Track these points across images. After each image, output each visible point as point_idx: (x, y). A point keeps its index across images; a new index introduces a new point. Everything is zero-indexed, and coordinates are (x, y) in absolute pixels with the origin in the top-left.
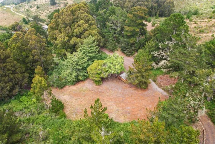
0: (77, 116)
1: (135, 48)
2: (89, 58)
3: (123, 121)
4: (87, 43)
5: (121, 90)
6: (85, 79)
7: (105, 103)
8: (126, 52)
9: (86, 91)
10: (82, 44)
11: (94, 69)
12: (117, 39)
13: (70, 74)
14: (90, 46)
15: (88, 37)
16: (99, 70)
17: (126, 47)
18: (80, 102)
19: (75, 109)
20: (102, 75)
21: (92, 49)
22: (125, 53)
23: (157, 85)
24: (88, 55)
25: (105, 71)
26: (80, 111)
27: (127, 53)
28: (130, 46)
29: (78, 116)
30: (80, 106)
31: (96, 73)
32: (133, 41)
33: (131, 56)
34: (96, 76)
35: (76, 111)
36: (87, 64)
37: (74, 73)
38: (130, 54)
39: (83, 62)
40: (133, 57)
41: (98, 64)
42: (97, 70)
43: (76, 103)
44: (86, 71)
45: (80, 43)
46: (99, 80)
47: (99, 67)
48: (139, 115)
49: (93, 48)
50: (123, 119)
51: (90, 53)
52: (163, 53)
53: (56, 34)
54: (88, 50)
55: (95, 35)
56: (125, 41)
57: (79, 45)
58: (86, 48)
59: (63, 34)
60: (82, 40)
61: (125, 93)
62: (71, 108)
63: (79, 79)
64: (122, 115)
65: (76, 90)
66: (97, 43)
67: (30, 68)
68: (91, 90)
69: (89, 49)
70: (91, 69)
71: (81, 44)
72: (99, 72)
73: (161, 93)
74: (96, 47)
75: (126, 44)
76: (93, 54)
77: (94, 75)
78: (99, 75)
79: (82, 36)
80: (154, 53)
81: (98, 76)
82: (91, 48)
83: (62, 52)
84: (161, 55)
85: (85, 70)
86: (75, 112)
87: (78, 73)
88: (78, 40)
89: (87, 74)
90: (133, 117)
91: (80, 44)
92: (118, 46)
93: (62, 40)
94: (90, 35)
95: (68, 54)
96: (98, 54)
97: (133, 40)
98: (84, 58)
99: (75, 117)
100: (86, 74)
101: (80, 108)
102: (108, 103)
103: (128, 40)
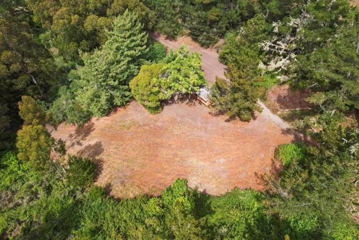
0: (125, 186)
1: (219, 31)
2: (130, 59)
3: (215, 189)
4: (123, 29)
5: (202, 123)
6: (127, 102)
7: (174, 152)
8: (200, 38)
9: (132, 128)
10: (111, 29)
11: (145, 85)
12: (180, 12)
13: (96, 97)
14: (128, 34)
15: (122, 13)
16: (154, 86)
17: (202, 30)
18: (125, 154)
19: (118, 170)
20: (161, 96)
21: (133, 41)
22: (200, 41)
23: (269, 108)
24: (125, 53)
25: (166, 86)
26: (128, 174)
27: (203, 41)
28: (210, 25)
29: (127, 185)
30: (126, 163)
31: (149, 92)
32: (214, 15)
33: (211, 46)
34: (150, 100)
35: (121, 175)
36: (127, 73)
37: (103, 94)
38: (210, 43)
39: (118, 71)
40: (216, 48)
41: (150, 75)
42: (150, 86)
43: (117, 156)
44: (126, 87)
45: (107, 27)
46: (155, 106)
47: (155, 80)
48: (243, 176)
49: (135, 38)
50: (214, 186)
51: (129, 49)
52: (281, 44)
53: (48, 9)
54: (125, 44)
55: (136, 6)
56: (199, 17)
57: (104, 32)
58: (121, 40)
59: (65, 8)
60: (109, 20)
61: (209, 128)
62: (109, 169)
63: (115, 104)
64: (211, 176)
65: (113, 126)
66: (142, 25)
67: (8, 89)
68: (141, 124)
69: (128, 41)
70: (137, 85)
71: (109, 31)
72: (156, 89)
73: (279, 126)
74: (141, 36)
75: (200, 21)
76: (137, 51)
77: (145, 97)
78: (156, 95)
79: (108, 12)
80: (263, 44)
81: (152, 97)
82: (132, 38)
83: (69, 48)
84: (276, 48)
85: (125, 85)
86: (120, 178)
87: (112, 92)
88: (101, 21)
89: (129, 93)
90: (234, 181)
91: (106, 30)
92: (184, 26)
93: (64, 24)
94: (125, 9)
95: (85, 56)
96: (146, 48)
97: (216, 14)
98: (119, 62)
99: (121, 188)
100: (127, 93)
101: (128, 167)
102: (180, 153)
103: (204, 13)
